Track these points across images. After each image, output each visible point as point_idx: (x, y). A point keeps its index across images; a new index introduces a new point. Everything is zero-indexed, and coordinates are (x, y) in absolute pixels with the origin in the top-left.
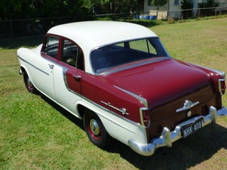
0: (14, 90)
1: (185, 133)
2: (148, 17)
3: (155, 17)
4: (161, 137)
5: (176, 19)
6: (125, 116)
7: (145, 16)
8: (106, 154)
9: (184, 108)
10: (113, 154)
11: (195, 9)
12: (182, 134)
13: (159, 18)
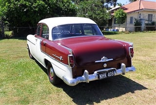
0: (23, 57)
1: (101, 76)
2: (114, 30)
3: (118, 30)
4: (83, 76)
5: (130, 32)
6: (61, 61)
7: (112, 30)
8: (55, 88)
9: (101, 61)
10: (59, 89)
11: (143, 26)
12: (99, 77)
13: (120, 31)
